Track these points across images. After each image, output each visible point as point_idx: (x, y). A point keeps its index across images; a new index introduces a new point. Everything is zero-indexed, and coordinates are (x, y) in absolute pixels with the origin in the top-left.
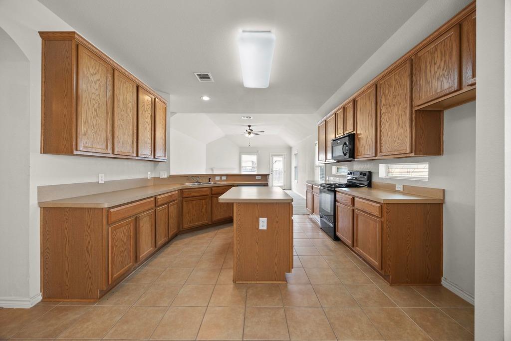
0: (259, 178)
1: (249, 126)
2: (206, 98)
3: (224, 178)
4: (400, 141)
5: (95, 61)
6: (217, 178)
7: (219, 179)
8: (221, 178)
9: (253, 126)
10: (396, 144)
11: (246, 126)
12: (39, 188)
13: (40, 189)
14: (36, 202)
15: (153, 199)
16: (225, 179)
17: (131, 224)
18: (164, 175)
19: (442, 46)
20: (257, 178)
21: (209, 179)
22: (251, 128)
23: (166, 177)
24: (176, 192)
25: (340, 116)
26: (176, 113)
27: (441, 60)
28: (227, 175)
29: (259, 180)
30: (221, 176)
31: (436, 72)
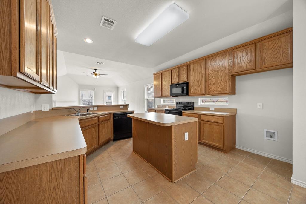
0: (122, 107)
1: (96, 70)
2: (89, 41)
4: (222, 88)
6: (91, 109)
10: (219, 89)
11: (93, 69)
16: (96, 109)
18: (46, 108)
19: (247, 50)
20: (121, 107)
21: (88, 110)
23: (48, 110)
25: (176, 72)
27: (246, 56)
28: (98, 106)
29: (122, 109)
30: (94, 107)
31: (243, 60)
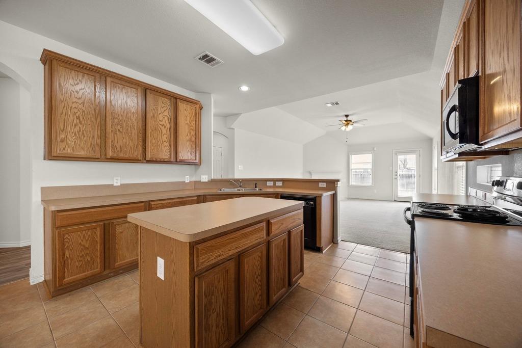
0: (324, 185)
1: (347, 116)
2: (245, 88)
3: (279, 184)
5: (76, 72)
6: (270, 184)
7: (272, 185)
8: (274, 184)
9: (352, 115)
11: (342, 116)
12: (42, 188)
13: (43, 190)
14: (39, 199)
15: (143, 204)
16: (281, 185)
17: (98, 229)
18: (205, 179)
21: (256, 184)
22: (349, 118)
23: (207, 181)
24: (196, 198)
26: (241, 114)
28: (284, 181)
29: (322, 188)
30: (275, 181)
